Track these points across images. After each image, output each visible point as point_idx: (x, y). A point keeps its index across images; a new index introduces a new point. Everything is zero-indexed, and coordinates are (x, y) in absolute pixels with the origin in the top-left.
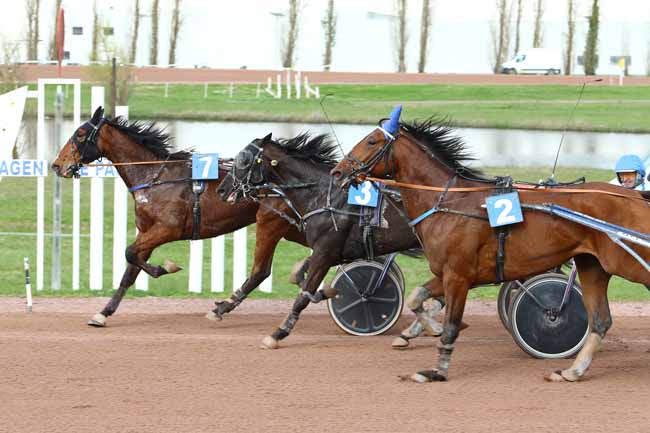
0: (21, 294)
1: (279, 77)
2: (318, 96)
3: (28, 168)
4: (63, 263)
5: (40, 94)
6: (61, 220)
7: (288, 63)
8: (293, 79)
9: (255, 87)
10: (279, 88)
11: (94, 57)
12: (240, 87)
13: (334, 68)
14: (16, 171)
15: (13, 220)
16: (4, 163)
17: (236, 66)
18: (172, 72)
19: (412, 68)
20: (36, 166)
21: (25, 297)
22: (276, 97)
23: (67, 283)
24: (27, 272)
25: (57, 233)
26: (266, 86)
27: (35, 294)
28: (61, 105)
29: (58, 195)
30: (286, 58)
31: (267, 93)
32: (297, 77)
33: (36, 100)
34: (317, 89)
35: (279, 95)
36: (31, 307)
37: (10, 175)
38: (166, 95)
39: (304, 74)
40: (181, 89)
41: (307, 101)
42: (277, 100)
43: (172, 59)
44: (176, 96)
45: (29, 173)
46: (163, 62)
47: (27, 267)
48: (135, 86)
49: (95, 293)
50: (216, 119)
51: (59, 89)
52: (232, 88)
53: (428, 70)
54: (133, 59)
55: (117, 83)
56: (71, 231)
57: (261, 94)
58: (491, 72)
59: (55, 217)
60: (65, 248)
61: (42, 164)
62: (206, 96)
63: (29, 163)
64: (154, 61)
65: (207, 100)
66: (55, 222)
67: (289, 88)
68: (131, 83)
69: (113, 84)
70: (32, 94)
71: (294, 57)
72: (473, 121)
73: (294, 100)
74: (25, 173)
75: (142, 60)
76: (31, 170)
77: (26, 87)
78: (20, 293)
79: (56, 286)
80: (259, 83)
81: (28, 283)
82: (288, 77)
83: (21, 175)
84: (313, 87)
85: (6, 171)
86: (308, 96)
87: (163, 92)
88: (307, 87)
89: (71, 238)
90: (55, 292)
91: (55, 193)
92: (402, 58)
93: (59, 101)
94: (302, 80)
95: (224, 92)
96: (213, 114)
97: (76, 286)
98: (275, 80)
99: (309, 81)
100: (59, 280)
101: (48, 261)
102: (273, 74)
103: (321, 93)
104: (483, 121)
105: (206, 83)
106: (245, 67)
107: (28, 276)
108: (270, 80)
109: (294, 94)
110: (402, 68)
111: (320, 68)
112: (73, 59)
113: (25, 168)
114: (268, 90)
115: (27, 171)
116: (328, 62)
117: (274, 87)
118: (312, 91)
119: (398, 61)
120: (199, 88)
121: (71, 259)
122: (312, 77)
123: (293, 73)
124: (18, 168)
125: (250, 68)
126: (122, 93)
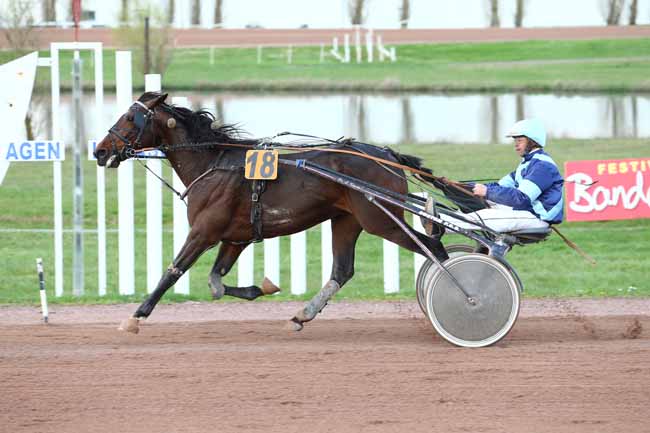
0: (35, 303)
1: (347, 37)
2: (393, 58)
3: (42, 150)
4: (87, 264)
5: (53, 62)
6: (82, 212)
7: (357, 19)
8: (363, 39)
9: (318, 49)
10: (347, 51)
11: (124, 18)
12: (301, 50)
13: (412, 24)
14: (27, 155)
15: (28, 214)
16: (12, 145)
17: (296, 25)
18: (220, 34)
19: (507, 21)
20: (51, 147)
21: (40, 306)
22: (343, 61)
23: (92, 287)
24: (41, 275)
25: (78, 229)
26: (332, 48)
27: (52, 302)
28: (80, 75)
29: (78, 183)
30: (354, 12)
31: (332, 58)
32: (369, 36)
33: (48, 69)
34: (393, 51)
35: (347, 59)
36: (46, 318)
37: (20, 159)
38: (212, 62)
39: (376, 32)
40: (228, 54)
41: (381, 65)
42: (345, 64)
43: (218, 17)
44: (224, 62)
45: (43, 157)
46: (207, 20)
47: (40, 269)
48: (175, 51)
49: (126, 299)
50: (272, 90)
51: (77, 55)
52: (290, 51)
53: (527, 23)
54: (171, 19)
55: (151, 47)
56: (95, 226)
57: (326, 58)
58: (605, 24)
59: (75, 209)
60: (90, 246)
61: (58, 144)
62: (259, 61)
63: (42, 144)
64: (196, 20)
65: (262, 67)
66: (76, 215)
67: (358, 50)
68: (168, 47)
69: (147, 49)
70: (44, 62)
71: (364, 13)
72: (581, 83)
73: (365, 64)
74: (37, 157)
75: (182, 20)
76: (46, 154)
77: (36, 53)
78: (34, 300)
79: (78, 291)
80: (322, 45)
81: (42, 289)
82: (358, 36)
83: (33, 159)
84: (388, 49)
85: (15, 155)
86: (382, 58)
87: (206, 57)
88: (381, 48)
89: (96, 235)
90: (76, 300)
91: (74, 180)
92: (495, 9)
93: (77, 70)
94: (375, 39)
95: (281, 56)
96: (268, 82)
97: (102, 291)
98: (341, 40)
99: (384, 40)
100: (83, 284)
101: (68, 263)
102: (340, 32)
103: (397, 54)
104: (594, 83)
105: (260, 47)
106: (305, 26)
107: (43, 280)
108: (336, 40)
109: (364, 56)
110: (495, 22)
111: (396, 25)
112: (99, 20)
113: (37, 150)
114: (334, 53)
115: (40, 154)
116: (405, 16)
117: (341, 49)
118: (387, 53)
119: (490, 13)
120: (252, 52)
121: (97, 260)
122: (387, 35)
123: (364, 32)
124: (29, 151)
125: (311, 26)
126: (159, 60)
